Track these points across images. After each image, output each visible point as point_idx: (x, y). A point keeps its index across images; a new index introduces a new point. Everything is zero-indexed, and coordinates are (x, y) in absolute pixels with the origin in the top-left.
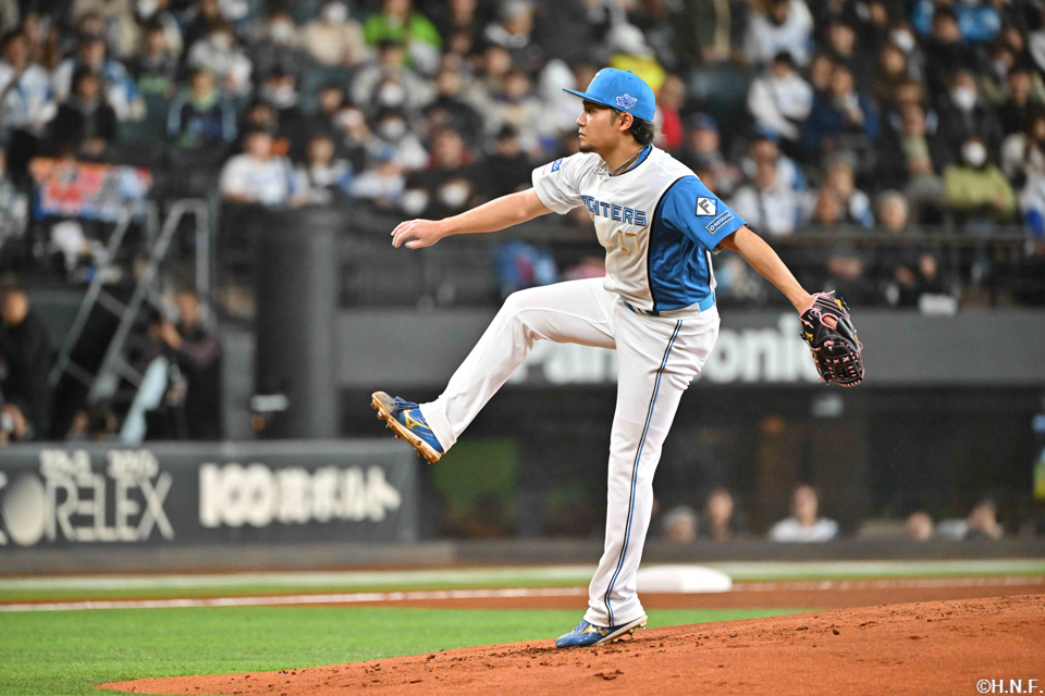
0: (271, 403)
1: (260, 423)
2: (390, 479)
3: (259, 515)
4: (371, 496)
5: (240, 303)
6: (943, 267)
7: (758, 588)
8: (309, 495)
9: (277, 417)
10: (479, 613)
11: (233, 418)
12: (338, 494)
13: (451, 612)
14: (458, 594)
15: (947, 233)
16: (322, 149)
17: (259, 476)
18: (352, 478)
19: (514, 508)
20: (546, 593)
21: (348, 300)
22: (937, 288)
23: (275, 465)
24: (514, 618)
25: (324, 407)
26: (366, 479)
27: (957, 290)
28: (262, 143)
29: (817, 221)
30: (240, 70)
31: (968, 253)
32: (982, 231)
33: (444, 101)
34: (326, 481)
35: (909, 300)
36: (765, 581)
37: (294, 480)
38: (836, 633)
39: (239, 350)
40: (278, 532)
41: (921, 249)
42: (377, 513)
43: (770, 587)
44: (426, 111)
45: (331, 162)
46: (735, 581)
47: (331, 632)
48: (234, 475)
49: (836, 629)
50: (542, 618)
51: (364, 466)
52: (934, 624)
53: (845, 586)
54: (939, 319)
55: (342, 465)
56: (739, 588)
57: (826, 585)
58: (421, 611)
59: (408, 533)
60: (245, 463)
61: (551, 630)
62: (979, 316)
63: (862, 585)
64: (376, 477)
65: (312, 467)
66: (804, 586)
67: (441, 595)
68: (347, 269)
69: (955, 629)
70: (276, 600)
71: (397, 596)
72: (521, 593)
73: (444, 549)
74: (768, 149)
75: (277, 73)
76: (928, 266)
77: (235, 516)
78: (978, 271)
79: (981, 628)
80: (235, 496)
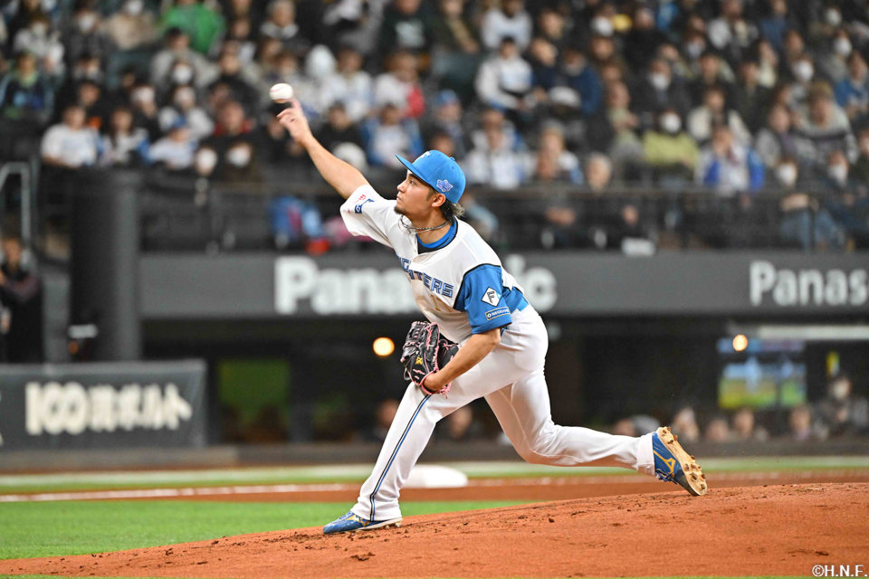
0: (84, 332)
1: (75, 348)
2: (183, 394)
3: (75, 424)
4: (169, 408)
5: (57, 248)
6: (642, 216)
7: (488, 483)
8: (116, 408)
9: (88, 343)
10: (258, 505)
11: (53, 345)
12: (141, 408)
13: (233, 505)
14: (240, 490)
15: (645, 188)
16: (123, 120)
17: (74, 392)
18: (152, 394)
19: (288, 418)
20: (313, 488)
21: (147, 245)
22: (638, 233)
23: (88, 383)
24: (286, 509)
25: (128, 335)
26: (163, 394)
27: (654, 234)
28: (78, 116)
29: (537, 177)
30: (55, 54)
31: (663, 204)
32: (673, 186)
33: (231, 81)
34: (130, 396)
35: (614, 245)
36: (495, 478)
37: (104, 395)
38: (551, 521)
39: (57, 287)
40: (90, 439)
41: (623, 201)
42: (173, 423)
43: (499, 483)
44: (212, 87)
45: (131, 130)
46: (470, 478)
47: (133, 522)
48: (53, 392)
49: (550, 517)
50: (309, 509)
51: (162, 385)
52: (633, 513)
53: (561, 482)
54: (640, 260)
55: (144, 383)
56: (474, 484)
57: (545, 481)
58: (208, 504)
59: (199, 439)
60: (63, 382)
61: (316, 519)
62: (673, 255)
63: (575, 482)
64: (172, 392)
65: (118, 385)
66: (526, 482)
67: (225, 491)
68: (146, 220)
69: (651, 517)
70: (88, 496)
71: (189, 492)
72: (292, 489)
73: (229, 453)
74: (495, 117)
75: (86, 57)
76: (630, 215)
77: (54, 425)
78: (672, 219)
79: (672, 516)
80: (54, 409)
